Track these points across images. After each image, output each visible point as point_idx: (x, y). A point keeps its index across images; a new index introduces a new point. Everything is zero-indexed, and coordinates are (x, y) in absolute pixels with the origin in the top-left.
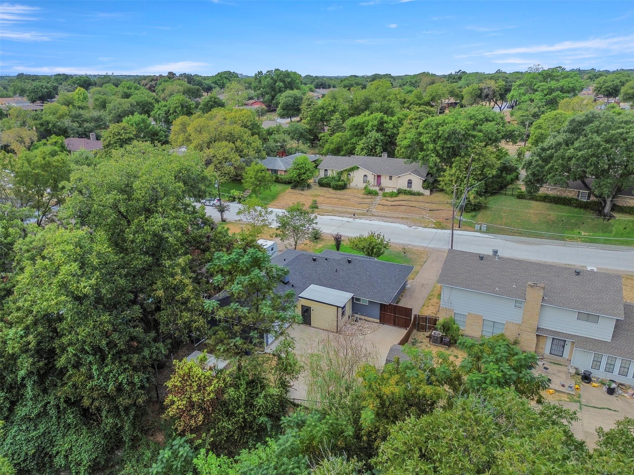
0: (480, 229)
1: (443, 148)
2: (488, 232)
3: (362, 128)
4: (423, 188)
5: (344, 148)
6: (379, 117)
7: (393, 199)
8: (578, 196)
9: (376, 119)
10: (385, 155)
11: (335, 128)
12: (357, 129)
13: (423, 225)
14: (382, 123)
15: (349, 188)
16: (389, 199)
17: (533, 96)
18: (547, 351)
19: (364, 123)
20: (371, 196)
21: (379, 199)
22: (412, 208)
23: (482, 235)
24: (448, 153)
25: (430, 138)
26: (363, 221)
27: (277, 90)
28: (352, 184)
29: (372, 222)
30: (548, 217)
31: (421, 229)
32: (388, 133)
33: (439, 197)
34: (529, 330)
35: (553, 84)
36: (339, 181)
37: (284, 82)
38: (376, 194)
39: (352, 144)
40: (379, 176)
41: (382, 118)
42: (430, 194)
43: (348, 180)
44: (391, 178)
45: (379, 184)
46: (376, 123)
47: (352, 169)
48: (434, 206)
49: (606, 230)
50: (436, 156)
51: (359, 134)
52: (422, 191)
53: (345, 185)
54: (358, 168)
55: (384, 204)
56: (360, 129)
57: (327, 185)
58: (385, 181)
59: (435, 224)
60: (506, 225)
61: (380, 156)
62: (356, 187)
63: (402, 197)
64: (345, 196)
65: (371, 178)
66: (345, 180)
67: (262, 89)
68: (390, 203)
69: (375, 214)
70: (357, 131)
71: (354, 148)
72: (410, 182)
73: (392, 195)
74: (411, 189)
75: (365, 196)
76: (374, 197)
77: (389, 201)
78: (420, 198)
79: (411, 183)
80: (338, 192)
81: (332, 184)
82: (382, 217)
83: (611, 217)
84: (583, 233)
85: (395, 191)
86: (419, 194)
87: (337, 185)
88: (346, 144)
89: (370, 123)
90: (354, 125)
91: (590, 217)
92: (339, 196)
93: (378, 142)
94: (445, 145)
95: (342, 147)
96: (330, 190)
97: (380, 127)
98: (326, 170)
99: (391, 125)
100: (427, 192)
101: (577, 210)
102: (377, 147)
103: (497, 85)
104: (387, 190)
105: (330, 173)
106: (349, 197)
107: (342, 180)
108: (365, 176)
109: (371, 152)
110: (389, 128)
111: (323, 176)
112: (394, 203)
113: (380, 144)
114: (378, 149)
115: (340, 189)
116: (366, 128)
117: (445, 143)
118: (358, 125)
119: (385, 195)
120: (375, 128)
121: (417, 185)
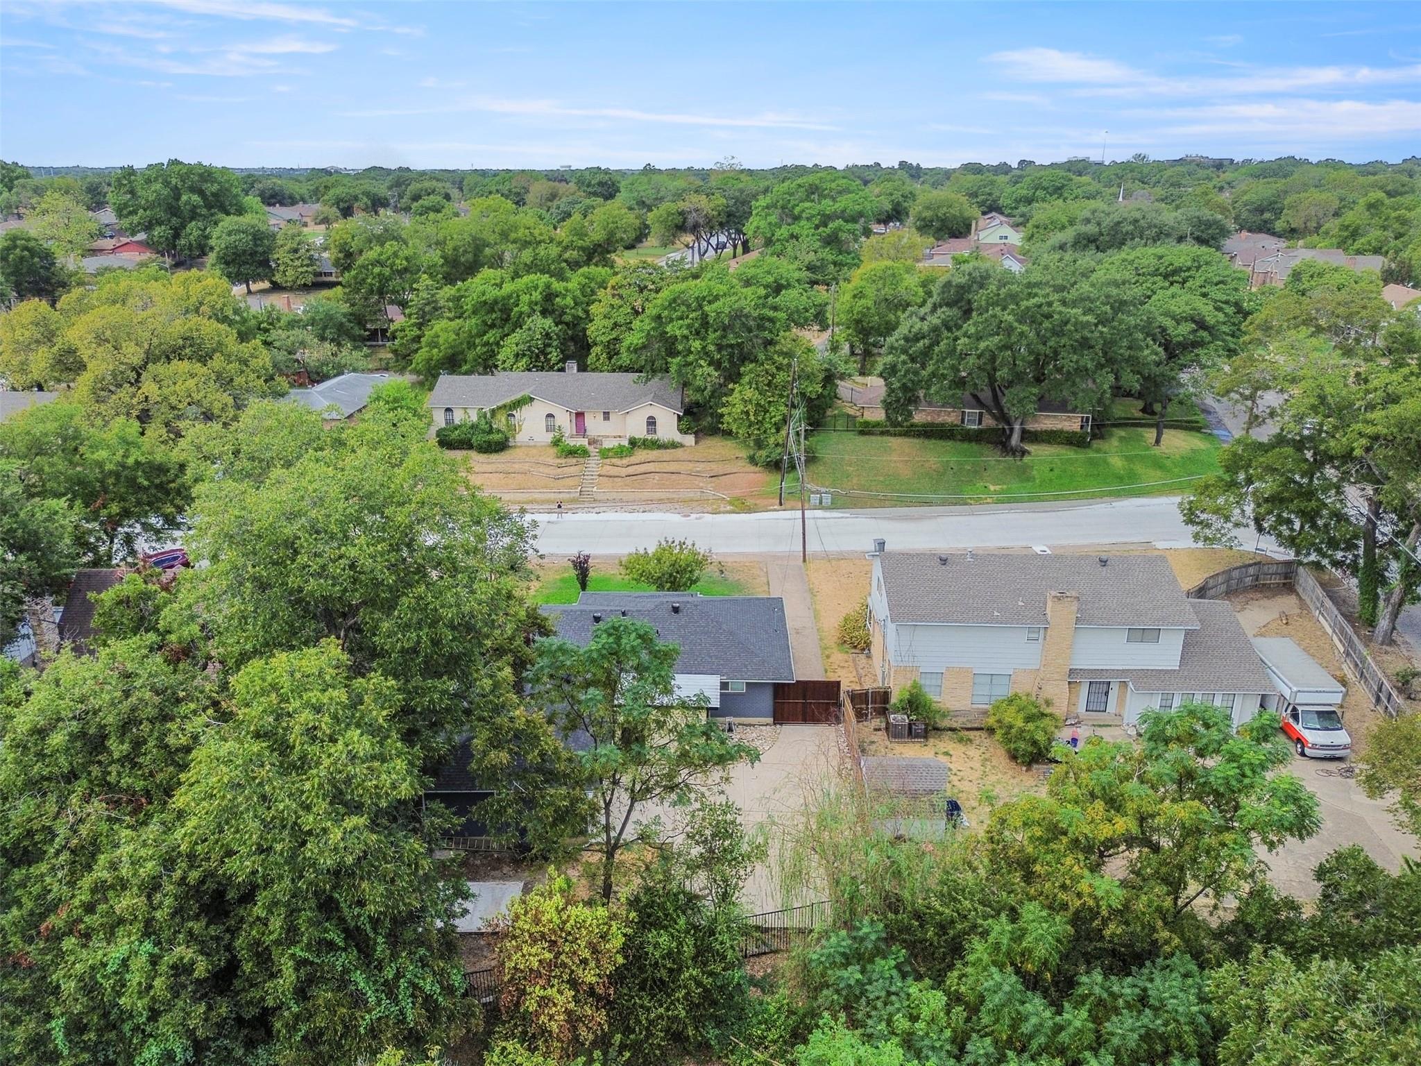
0: (821, 503)
1: (720, 348)
2: (834, 506)
3: (506, 311)
4: (680, 431)
5: (471, 355)
6: (541, 285)
7: (625, 461)
8: (963, 421)
9: (536, 288)
10: (572, 366)
11: (427, 309)
12: (492, 310)
13: (710, 509)
14: (549, 296)
15: (515, 447)
16: (615, 461)
17: (795, 229)
18: (1081, 708)
19: (510, 297)
20: (574, 461)
21: (594, 464)
22: (674, 476)
23: (828, 514)
24: (732, 355)
25: (689, 327)
26: (581, 516)
27: (186, 214)
28: (521, 438)
29: (602, 516)
30: (927, 465)
31: (708, 517)
32: (567, 318)
33: (716, 447)
34: (1056, 676)
35: (828, 206)
36: (491, 431)
37: (201, 193)
38: (585, 453)
39: (487, 344)
40: (580, 415)
41: (548, 286)
42: (696, 443)
43: (512, 428)
44: (606, 416)
45: (581, 430)
46: (537, 296)
47: (518, 404)
48: (716, 468)
49: (1024, 475)
50: (709, 365)
51: (498, 322)
52: (678, 437)
53: (507, 439)
54: (532, 399)
55: (611, 473)
56: (501, 310)
57: (465, 444)
58: (594, 424)
59: (730, 503)
60: (862, 488)
61: (559, 370)
62: (532, 443)
63: (641, 455)
64: (516, 466)
65: (564, 420)
66: (504, 428)
67: (141, 211)
68: (624, 472)
69: (598, 497)
70: (494, 316)
71: (493, 354)
72: (652, 422)
73: (620, 452)
74: (655, 437)
75: (563, 461)
76: (581, 460)
77: (619, 467)
78: (679, 452)
79: (654, 423)
80: (494, 457)
81: (475, 440)
82: (619, 504)
83: (1024, 453)
84: (992, 488)
85: (626, 443)
86: (674, 445)
87: (489, 443)
88: (471, 346)
89: (525, 298)
90: (485, 303)
91: (991, 457)
92: (501, 467)
93: (551, 338)
94: (725, 342)
95: (462, 352)
96: (473, 454)
97: (548, 304)
98: (448, 410)
99: (569, 301)
100: (689, 440)
101: (966, 446)
102: (549, 349)
103: (712, 205)
104: (608, 444)
105: (458, 417)
106: (526, 467)
107: (499, 431)
108: (550, 416)
109: (538, 360)
110: (567, 307)
111: (443, 425)
112: (631, 470)
113: (555, 343)
114: (554, 356)
115: (496, 451)
116: (516, 309)
117: (724, 337)
118: (496, 302)
119: (605, 454)
120: (538, 308)
121: (668, 426)
